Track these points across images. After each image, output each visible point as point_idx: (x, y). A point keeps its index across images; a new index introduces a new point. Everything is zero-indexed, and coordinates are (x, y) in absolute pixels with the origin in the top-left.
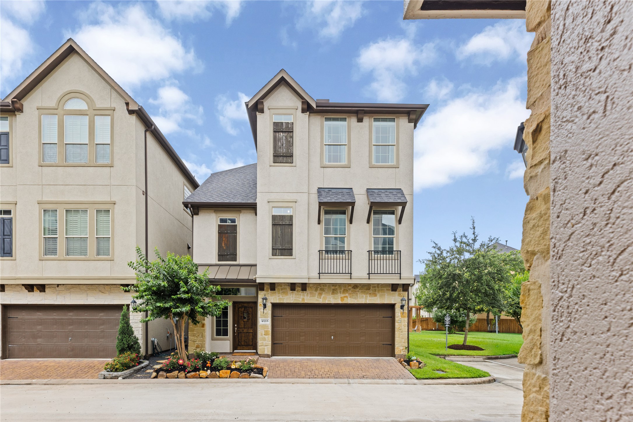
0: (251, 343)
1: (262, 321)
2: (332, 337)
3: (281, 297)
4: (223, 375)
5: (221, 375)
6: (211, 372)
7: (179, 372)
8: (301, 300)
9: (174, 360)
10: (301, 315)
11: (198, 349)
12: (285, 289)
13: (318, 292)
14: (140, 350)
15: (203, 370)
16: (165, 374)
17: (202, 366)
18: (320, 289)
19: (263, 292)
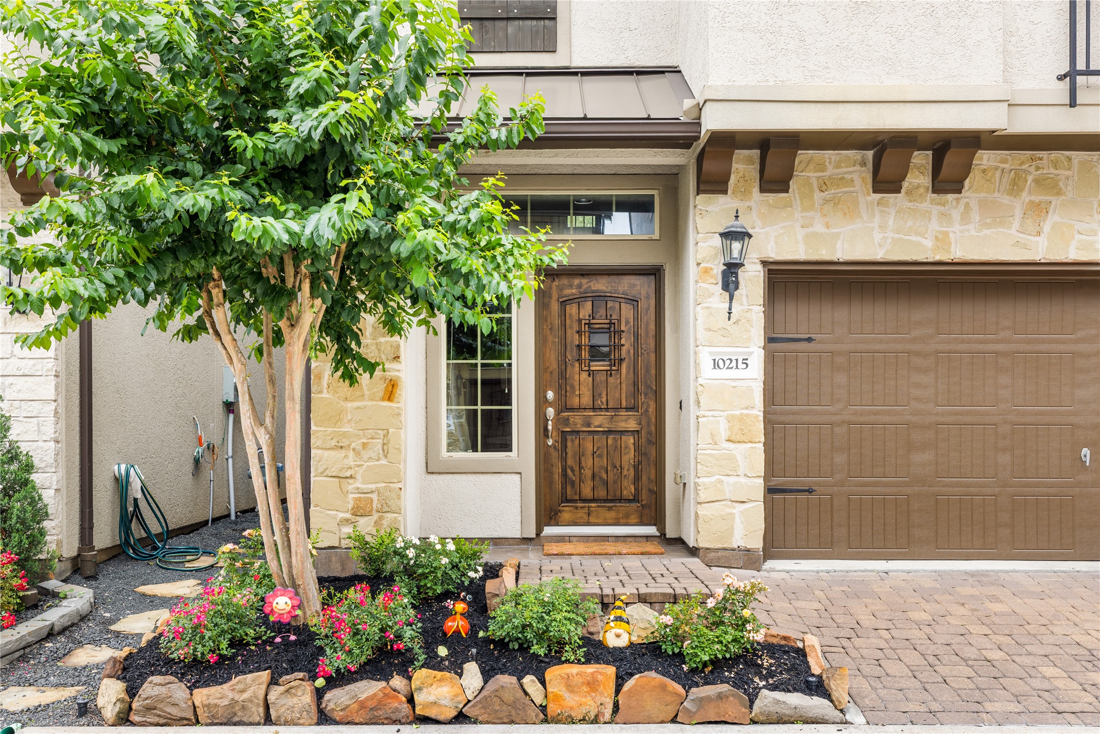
0: (629, 490)
1: (716, 365)
2: (1085, 451)
3: (819, 227)
4: (572, 702)
5: (558, 698)
6: (487, 675)
7: (274, 682)
8: (929, 243)
9: (242, 597)
10: (915, 333)
11: (362, 521)
12: (841, 181)
13: (1025, 197)
14: (46, 524)
15: (433, 663)
16: (178, 691)
17: (424, 632)
18: (1036, 181)
19: (721, 198)
